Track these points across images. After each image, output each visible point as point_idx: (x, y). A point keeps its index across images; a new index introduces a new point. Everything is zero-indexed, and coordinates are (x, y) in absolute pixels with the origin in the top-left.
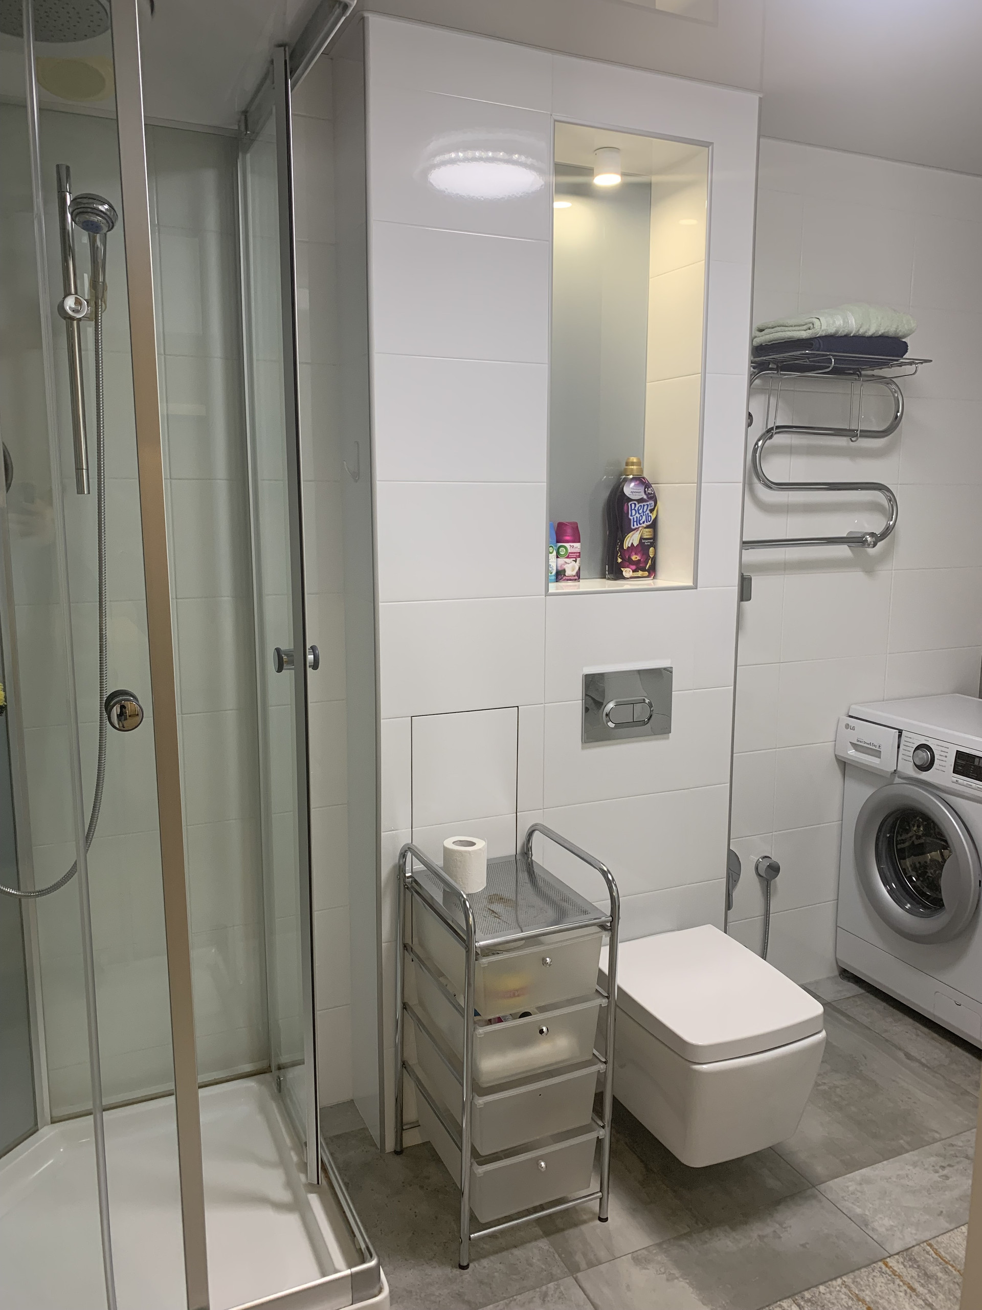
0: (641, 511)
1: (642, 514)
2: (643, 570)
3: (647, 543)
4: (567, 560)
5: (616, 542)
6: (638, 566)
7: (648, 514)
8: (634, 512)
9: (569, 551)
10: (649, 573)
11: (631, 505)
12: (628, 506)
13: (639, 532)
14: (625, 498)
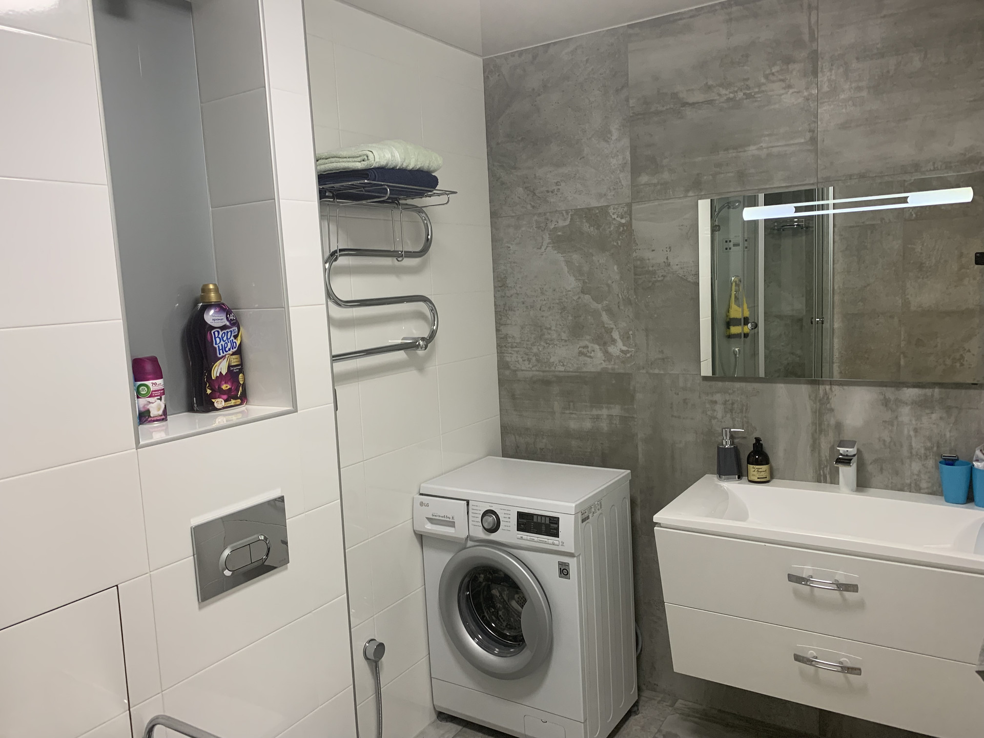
0: (225, 339)
1: (227, 341)
2: (236, 398)
3: (235, 370)
4: (151, 400)
5: (203, 372)
6: (230, 396)
7: (232, 340)
8: (218, 340)
9: (152, 390)
10: (241, 400)
11: (214, 333)
12: (211, 334)
13: (226, 359)
14: (207, 326)
